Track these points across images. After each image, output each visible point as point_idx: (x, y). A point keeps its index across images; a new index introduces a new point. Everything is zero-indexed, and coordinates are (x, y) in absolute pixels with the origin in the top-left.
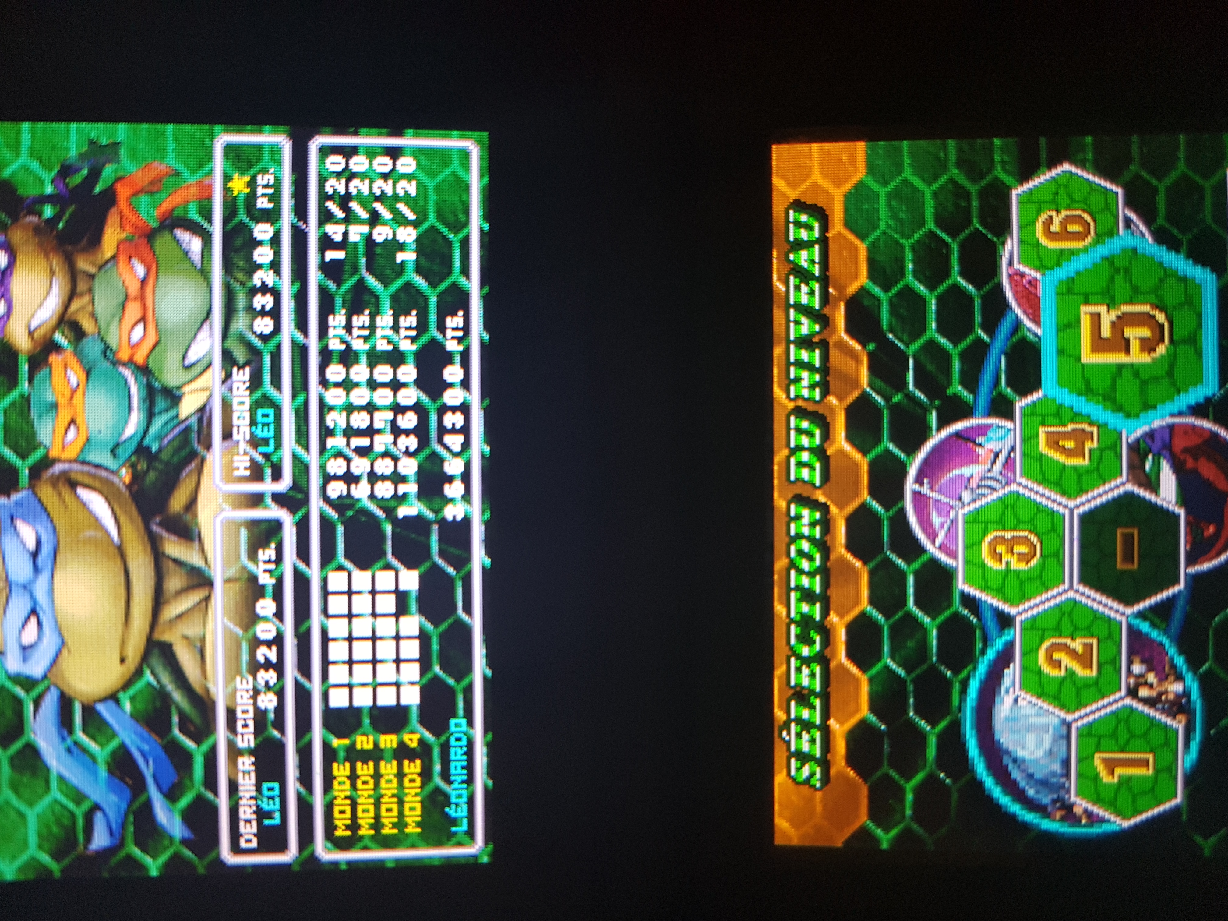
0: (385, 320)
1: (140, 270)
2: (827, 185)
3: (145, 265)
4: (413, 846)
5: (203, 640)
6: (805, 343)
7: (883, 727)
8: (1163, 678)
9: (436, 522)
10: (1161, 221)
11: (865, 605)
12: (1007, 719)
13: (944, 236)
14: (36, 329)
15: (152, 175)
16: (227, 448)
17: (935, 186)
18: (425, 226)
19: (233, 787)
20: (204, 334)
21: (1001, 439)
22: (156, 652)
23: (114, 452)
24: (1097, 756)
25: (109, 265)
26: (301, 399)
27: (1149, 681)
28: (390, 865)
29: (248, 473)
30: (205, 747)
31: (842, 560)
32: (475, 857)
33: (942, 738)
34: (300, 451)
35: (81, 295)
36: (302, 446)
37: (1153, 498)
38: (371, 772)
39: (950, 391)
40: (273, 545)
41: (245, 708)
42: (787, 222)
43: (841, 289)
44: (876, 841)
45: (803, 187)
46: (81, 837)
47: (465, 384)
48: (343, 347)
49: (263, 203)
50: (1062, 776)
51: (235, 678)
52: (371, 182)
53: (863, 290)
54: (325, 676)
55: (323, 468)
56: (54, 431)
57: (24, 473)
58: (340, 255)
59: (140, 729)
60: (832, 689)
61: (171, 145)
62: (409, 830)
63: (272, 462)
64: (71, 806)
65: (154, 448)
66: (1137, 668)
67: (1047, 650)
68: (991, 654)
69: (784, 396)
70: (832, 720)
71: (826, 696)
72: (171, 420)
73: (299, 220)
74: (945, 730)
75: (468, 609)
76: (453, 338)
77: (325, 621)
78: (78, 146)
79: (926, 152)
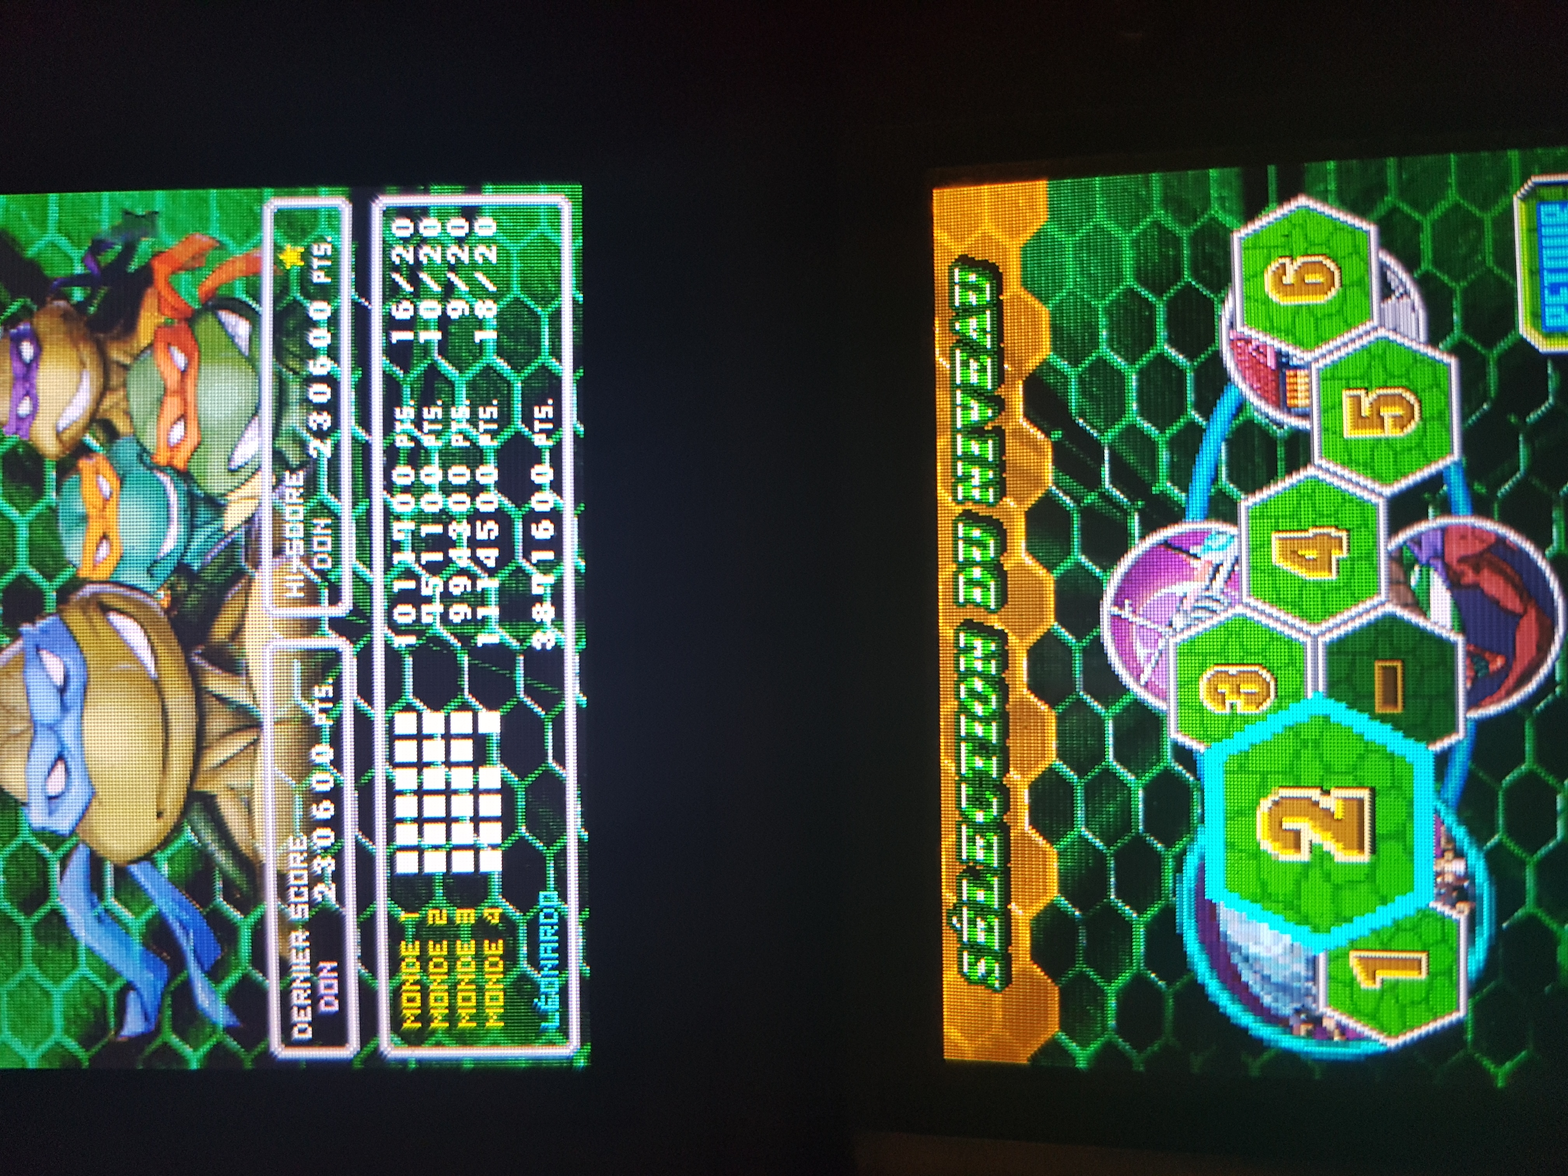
0: (461, 412)
1: (180, 359)
2: (999, 236)
3: (185, 355)
4: (495, 1044)
5: (250, 791)
6: (976, 431)
7: (1077, 913)
9: (522, 652)
10: (1426, 265)
11: (1052, 759)
13: (1145, 293)
14: (65, 429)
15: (191, 250)
16: (277, 566)
17: (1135, 232)
18: (509, 298)
19: (285, 967)
20: (251, 433)
21: (1223, 548)
22: (197, 805)
23: (150, 572)
24: (1353, 954)
25: (145, 355)
26: (362, 507)
28: (468, 1065)
29: (302, 595)
30: (252, 918)
31: (1022, 703)
32: (570, 1059)
33: (1152, 930)
34: (362, 569)
35: (113, 390)
36: (364, 563)
37: (1420, 621)
38: (445, 953)
39: (1155, 490)
40: (331, 680)
41: (299, 872)
42: (952, 283)
43: (1018, 364)
44: (1070, 1057)
45: (970, 241)
46: (112, 1021)
47: (557, 486)
48: (412, 444)
49: (318, 277)
50: (1308, 979)
51: (287, 837)
52: (444, 247)
53: (1045, 364)
54: (391, 837)
55: (387, 587)
56: (84, 547)
57: (51, 596)
58: (407, 336)
59: (177, 894)
60: (1013, 865)
61: (215, 214)
62: (490, 1024)
63: (329, 581)
64: (102, 984)
65: (196, 566)
69: (950, 498)
70: (1013, 904)
71: (1005, 874)
72: (214, 533)
73: (361, 296)
74: (1156, 919)
75: (560, 757)
76: (542, 431)
77: (391, 770)
78: (112, 218)
79: (1125, 190)
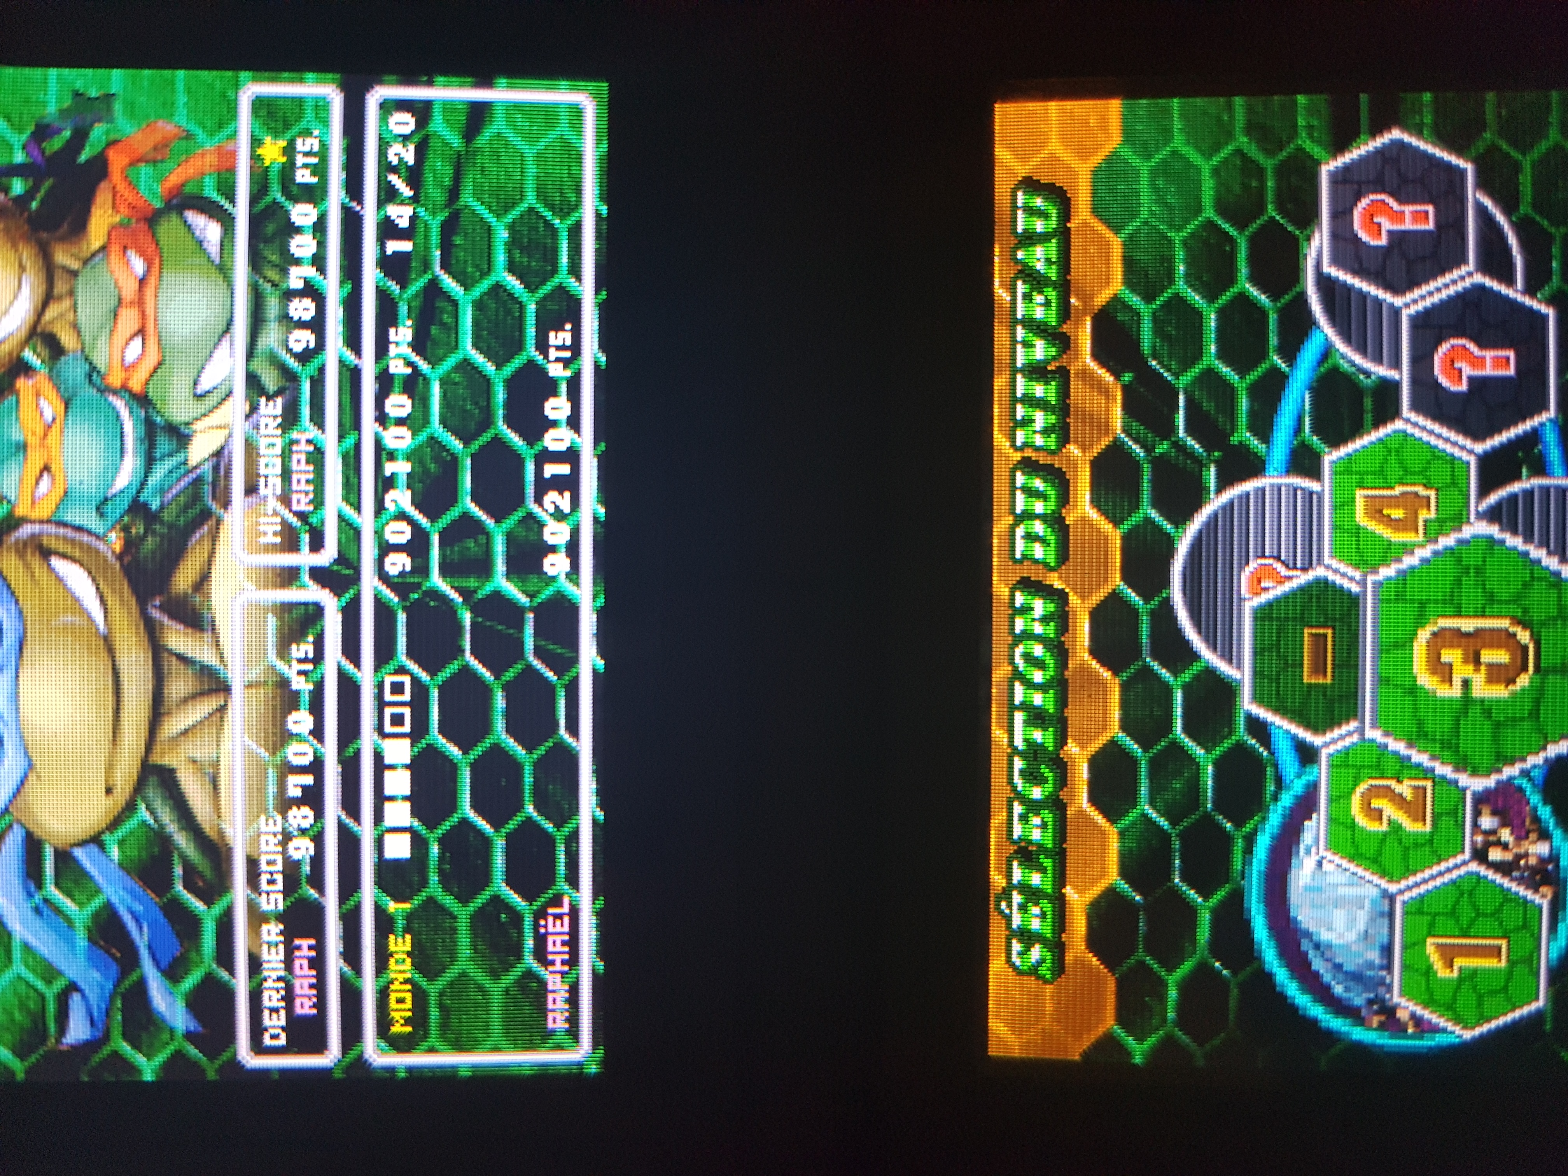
1: (138, 265)
2: (1067, 157)
3: (145, 259)
4: (496, 1049)
5: (216, 764)
6: (1037, 371)
7: (1138, 898)
8: (1521, 836)
9: (532, 609)
10: (1525, 209)
11: (1114, 730)
12: (1307, 888)
13: (1227, 227)
15: (155, 138)
16: (250, 507)
17: (1216, 160)
18: (522, 207)
19: (255, 964)
20: (222, 352)
22: (153, 780)
23: (100, 510)
24: (1430, 941)
25: (97, 259)
26: (350, 440)
27: (1503, 839)
28: (464, 1073)
29: (278, 540)
30: (218, 909)
31: (1084, 669)
32: (580, 1064)
33: (1218, 915)
34: (349, 512)
35: (60, 298)
36: (351, 505)
39: (1235, 439)
40: (311, 638)
41: (271, 857)
42: (1015, 208)
43: (1086, 298)
44: (1128, 1054)
45: (1036, 160)
46: (52, 1027)
47: (574, 422)
48: (409, 371)
49: (303, 176)
50: (1382, 968)
51: (258, 817)
53: (1116, 299)
54: (379, 817)
55: (379, 534)
56: (21, 480)
58: (405, 246)
59: (130, 882)
60: (1070, 845)
61: (182, 99)
63: (310, 525)
64: (40, 985)
65: (155, 505)
66: (1487, 822)
67: (1363, 795)
68: (1287, 800)
69: (1008, 444)
70: (1068, 887)
71: (1060, 855)
72: (177, 467)
73: (352, 199)
74: (1223, 904)
75: (573, 728)
76: (558, 360)
77: (380, 741)
78: (59, 100)
79: (1205, 113)
